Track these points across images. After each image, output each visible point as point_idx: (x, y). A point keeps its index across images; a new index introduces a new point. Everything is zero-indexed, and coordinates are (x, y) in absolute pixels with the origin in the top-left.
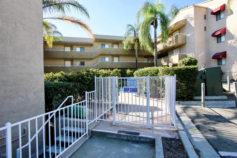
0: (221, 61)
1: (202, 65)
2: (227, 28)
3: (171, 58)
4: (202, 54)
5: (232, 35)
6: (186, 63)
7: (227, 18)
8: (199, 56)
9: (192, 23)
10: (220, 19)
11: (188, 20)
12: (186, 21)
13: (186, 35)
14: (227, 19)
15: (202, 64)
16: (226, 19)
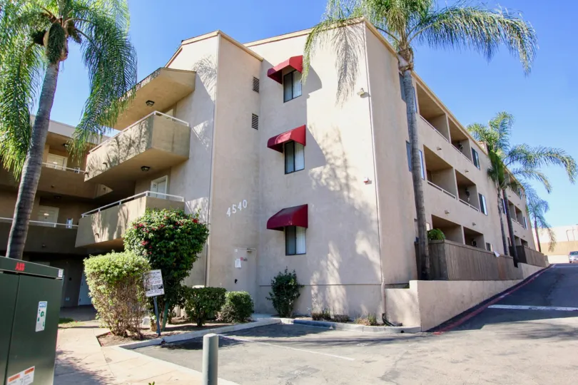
0: (296, 238)
1: (236, 250)
2: (308, 127)
3: (124, 208)
4: (240, 207)
5: (321, 151)
6: (151, 235)
7: (308, 97)
8: (229, 213)
9: (211, 87)
10: (293, 98)
11: (203, 77)
12: (195, 80)
13: (190, 129)
14: (308, 100)
15: (236, 246)
16: (306, 101)
